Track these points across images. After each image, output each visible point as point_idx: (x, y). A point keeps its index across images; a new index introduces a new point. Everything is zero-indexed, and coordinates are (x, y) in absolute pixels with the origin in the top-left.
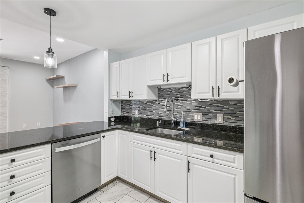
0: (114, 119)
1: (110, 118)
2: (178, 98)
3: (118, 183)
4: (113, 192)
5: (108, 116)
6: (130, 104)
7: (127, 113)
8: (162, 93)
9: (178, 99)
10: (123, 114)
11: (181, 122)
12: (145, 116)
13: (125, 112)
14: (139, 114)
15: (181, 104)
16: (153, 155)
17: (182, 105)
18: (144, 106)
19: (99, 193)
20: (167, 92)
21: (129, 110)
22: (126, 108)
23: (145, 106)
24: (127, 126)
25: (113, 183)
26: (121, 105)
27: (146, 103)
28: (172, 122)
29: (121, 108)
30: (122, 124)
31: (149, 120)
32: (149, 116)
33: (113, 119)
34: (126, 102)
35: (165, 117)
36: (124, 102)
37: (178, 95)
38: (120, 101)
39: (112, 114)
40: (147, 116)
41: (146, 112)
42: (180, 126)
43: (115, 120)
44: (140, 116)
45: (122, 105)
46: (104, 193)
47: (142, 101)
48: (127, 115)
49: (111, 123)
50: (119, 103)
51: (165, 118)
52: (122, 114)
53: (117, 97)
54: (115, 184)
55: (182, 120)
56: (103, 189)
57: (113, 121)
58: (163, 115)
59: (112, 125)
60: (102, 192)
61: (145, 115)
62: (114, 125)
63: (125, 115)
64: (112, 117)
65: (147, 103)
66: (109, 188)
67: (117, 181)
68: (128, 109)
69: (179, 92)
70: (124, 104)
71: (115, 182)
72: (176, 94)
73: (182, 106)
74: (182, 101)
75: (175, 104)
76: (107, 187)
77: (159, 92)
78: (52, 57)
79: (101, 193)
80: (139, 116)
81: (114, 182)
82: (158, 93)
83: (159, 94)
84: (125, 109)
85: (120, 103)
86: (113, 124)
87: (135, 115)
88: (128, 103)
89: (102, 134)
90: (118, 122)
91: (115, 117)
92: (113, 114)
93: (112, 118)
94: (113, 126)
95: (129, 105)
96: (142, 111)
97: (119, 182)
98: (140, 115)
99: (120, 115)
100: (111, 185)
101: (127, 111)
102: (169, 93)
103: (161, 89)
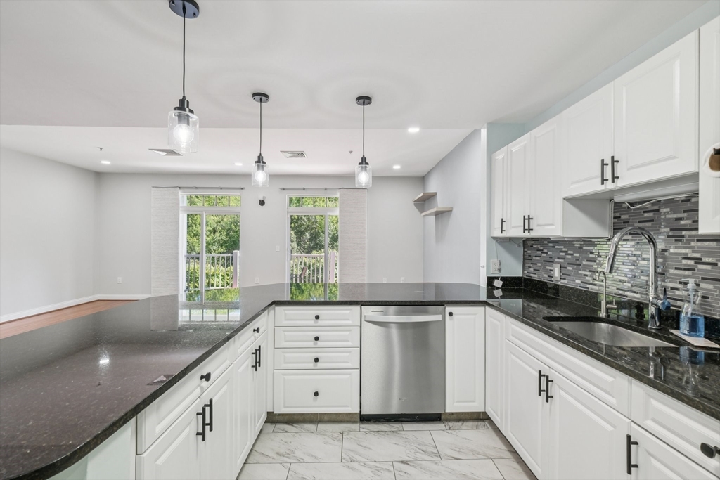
0: (502, 282)
1: (490, 280)
2: (684, 233)
3: (486, 427)
4: (466, 439)
5: (487, 274)
6: (541, 248)
7: (535, 272)
8: (626, 217)
9: (683, 236)
10: (527, 274)
11: (683, 314)
12: (578, 283)
13: (532, 269)
14: (563, 277)
15: (693, 252)
16: (545, 387)
17: (698, 255)
18: (575, 255)
19: (441, 426)
20: (644, 212)
21: (539, 264)
22: (534, 258)
23: (577, 255)
24: (536, 306)
25: (476, 423)
26: (524, 252)
27: (580, 248)
28: (652, 310)
29: (524, 259)
30: (525, 299)
31: (587, 294)
32: (588, 286)
33: (498, 283)
34: (533, 242)
35: (637, 293)
36: (530, 243)
37: (682, 222)
38: (522, 241)
39: (497, 272)
40: (582, 285)
41: (580, 272)
42: (678, 328)
43: (502, 286)
44: (566, 281)
45: (526, 250)
46: (450, 431)
47: (569, 241)
48: (536, 276)
49: (494, 291)
50: (516, 246)
51: (635, 295)
52: (526, 272)
53: (502, 231)
54: (480, 427)
55: (687, 310)
56: (451, 424)
57: (497, 288)
58: (629, 285)
59: (496, 295)
60: (448, 428)
61: (577, 281)
62: (502, 297)
63: (532, 275)
64: (497, 278)
65: (584, 248)
66: (464, 427)
67: (487, 423)
68: (539, 261)
69: (685, 212)
70: (531, 247)
71: (482, 423)
72: (675, 216)
73: (698, 261)
74: (698, 240)
75: (672, 251)
76: (460, 423)
77: (618, 215)
78: (366, 170)
79: (444, 428)
80: (562, 281)
81: (480, 423)
82: (615, 218)
83: (616, 220)
84: (533, 261)
85: (519, 246)
86: (498, 293)
87: (553, 279)
88: (539, 246)
89: (449, 309)
90: (511, 291)
91: (503, 279)
92: (500, 270)
93: (496, 280)
94: (498, 298)
95: (540, 252)
96: (570, 268)
97: (489, 427)
98: (565, 279)
99: (520, 274)
100: (470, 424)
101: (535, 267)
102: (651, 214)
103: (624, 205)
